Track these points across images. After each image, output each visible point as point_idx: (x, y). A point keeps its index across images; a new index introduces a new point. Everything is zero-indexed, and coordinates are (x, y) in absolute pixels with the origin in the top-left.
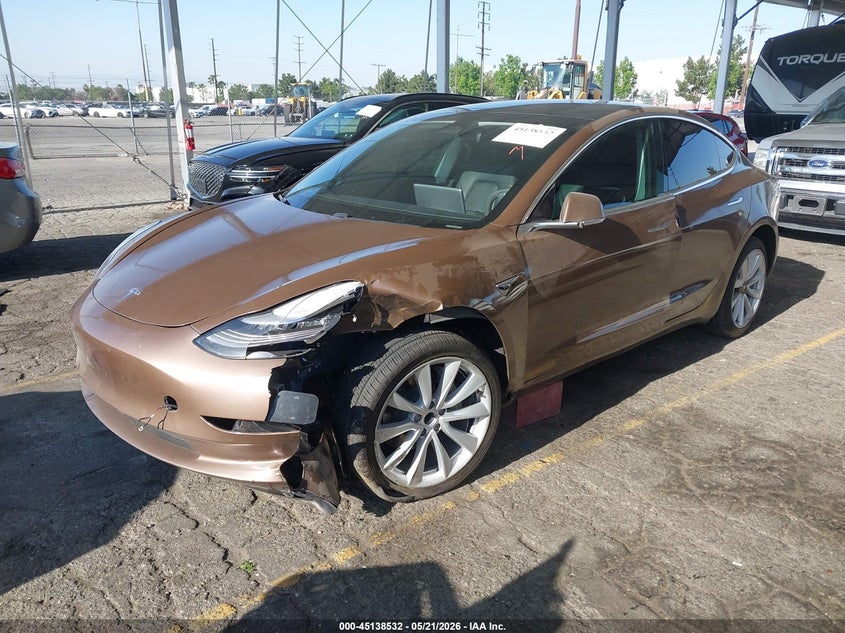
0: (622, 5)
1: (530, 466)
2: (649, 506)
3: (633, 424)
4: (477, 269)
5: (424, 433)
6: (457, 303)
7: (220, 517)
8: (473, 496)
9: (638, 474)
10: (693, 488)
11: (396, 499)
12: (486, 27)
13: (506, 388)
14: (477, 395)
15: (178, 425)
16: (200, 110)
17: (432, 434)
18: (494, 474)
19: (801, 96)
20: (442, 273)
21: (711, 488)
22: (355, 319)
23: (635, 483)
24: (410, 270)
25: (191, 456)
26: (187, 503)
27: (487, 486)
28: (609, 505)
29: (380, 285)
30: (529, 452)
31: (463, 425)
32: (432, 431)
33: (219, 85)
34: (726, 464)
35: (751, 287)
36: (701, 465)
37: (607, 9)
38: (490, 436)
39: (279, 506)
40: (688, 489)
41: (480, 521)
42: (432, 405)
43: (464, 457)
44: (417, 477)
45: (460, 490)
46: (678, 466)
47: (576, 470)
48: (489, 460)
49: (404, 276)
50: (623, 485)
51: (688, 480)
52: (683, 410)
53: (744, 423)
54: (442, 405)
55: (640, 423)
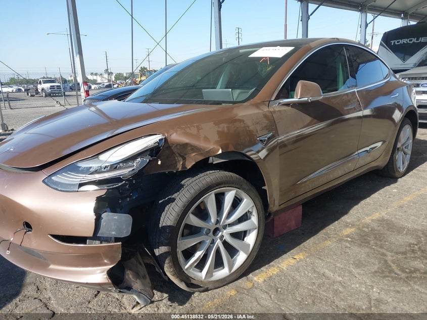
0: (309, 18)
1: (286, 262)
2: (372, 287)
3: (348, 231)
4: (244, 127)
5: (213, 242)
6: (231, 149)
7: (71, 308)
8: (249, 285)
9: (359, 264)
10: (399, 273)
11: (195, 290)
12: (240, 40)
13: (268, 209)
14: (248, 214)
15: (34, 242)
16: (101, 85)
17: (219, 243)
18: (262, 269)
19: (404, 60)
20: (220, 129)
21: (411, 272)
22: (159, 163)
23: (358, 270)
24: (197, 127)
25: (44, 266)
26: (50, 298)
27: (259, 277)
28: (344, 287)
29: (176, 137)
30: (285, 253)
31: (240, 236)
32: (219, 240)
33: (110, 74)
34: (416, 255)
35: (405, 148)
36: (400, 256)
37: (301, 21)
38: (258, 243)
39: (114, 298)
40: (396, 274)
41: (255, 304)
42: (218, 222)
43: (241, 258)
44: (209, 273)
45: (240, 281)
46: (385, 258)
47: (317, 263)
48: (259, 260)
49: (194, 131)
50: (350, 272)
51: (394, 267)
52: (378, 220)
53: (420, 228)
54: (224, 222)
55: (353, 229)
